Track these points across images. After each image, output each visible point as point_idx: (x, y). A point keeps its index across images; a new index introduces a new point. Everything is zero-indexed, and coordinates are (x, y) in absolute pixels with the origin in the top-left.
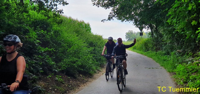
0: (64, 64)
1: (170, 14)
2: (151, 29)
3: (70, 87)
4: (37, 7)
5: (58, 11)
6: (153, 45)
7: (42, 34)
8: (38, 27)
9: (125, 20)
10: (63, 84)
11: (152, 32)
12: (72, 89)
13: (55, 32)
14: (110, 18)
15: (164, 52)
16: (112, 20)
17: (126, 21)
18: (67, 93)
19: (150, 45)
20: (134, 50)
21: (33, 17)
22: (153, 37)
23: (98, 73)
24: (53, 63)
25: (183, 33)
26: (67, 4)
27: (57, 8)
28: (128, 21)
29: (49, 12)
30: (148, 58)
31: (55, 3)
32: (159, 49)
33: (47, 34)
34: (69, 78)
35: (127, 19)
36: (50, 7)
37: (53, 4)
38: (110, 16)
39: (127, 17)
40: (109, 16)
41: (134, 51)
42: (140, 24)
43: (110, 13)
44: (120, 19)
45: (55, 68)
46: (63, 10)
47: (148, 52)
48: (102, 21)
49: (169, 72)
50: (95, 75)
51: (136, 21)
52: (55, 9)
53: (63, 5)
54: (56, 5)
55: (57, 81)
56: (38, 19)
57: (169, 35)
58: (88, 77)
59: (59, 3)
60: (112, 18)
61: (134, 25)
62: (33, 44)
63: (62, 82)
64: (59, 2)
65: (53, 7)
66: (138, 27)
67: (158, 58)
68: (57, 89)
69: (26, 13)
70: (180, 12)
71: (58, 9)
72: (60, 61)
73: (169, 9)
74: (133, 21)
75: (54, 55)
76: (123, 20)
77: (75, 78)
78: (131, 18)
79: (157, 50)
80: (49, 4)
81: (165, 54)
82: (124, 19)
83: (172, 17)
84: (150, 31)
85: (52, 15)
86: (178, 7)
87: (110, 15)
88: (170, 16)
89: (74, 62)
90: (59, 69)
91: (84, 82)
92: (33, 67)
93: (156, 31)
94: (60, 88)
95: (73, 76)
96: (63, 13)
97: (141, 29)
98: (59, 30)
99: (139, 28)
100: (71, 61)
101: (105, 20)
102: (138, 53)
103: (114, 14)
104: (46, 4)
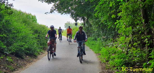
0: (13, 47)
1: (96, 9)
3: (18, 66)
5: (9, 4)
9: (64, 13)
10: (13, 63)
11: (84, 23)
12: (20, 68)
13: (7, 21)
15: (93, 38)
16: (53, 13)
22: (85, 26)
23: (42, 55)
24: (5, 47)
25: (106, 24)
27: (8, 2)
28: (66, 14)
29: (1, 5)
32: (89, 36)
34: (18, 58)
36: (2, 1)
39: (65, 11)
42: (75, 17)
44: (60, 12)
45: (6, 51)
46: (13, 4)
48: (45, 13)
49: (96, 53)
50: (39, 56)
51: (72, 15)
52: (6, 3)
55: (8, 61)
57: (96, 25)
60: (53, 11)
61: (71, 17)
63: (11, 62)
66: (73, 19)
68: (8, 68)
70: (104, 8)
72: (11, 45)
73: (96, 6)
74: (70, 14)
75: (6, 40)
76: (62, 14)
77: (22, 58)
78: (68, 12)
81: (94, 40)
83: (98, 12)
84: (83, 22)
85: (4, 8)
86: (103, 4)
87: (52, 9)
89: (22, 46)
90: (10, 51)
91: (29, 62)
93: (88, 22)
94: (10, 67)
95: (21, 57)
96: (13, 6)
97: (76, 20)
98: (9, 20)
99: (75, 19)
100: (19, 46)
101: (48, 13)
103: (55, 8)
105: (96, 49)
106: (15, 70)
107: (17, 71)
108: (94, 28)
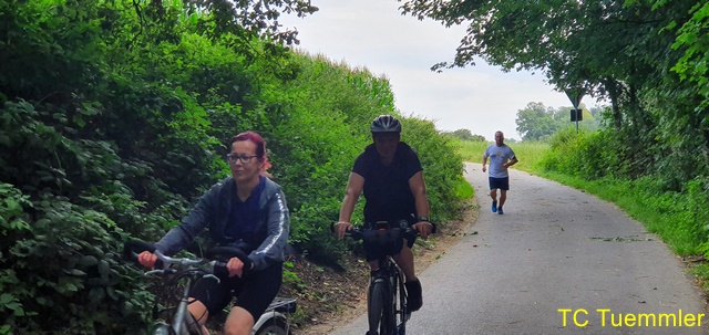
0: (301, 221)
1: (683, 41)
2: (614, 97)
3: (324, 303)
4: (209, 21)
5: (281, 34)
6: (620, 157)
7: (226, 115)
8: (212, 90)
9: (518, 65)
10: (300, 290)
11: (616, 108)
12: (329, 310)
13: (270, 109)
14: (461, 60)
15: (660, 181)
16: (468, 65)
17: (519, 70)
18: (312, 323)
19: (610, 157)
20: (550, 173)
21: (196, 56)
22: (619, 125)
23: (422, 255)
26: (312, 10)
27: (276, 23)
28: (527, 67)
29: (250, 39)
30: (603, 203)
31: (272, 7)
32: (643, 171)
33: (244, 116)
34: (320, 269)
35: (525, 61)
36: (254, 21)
37: (264, 10)
38: (462, 52)
39: (522, 55)
40: (459, 50)
41: (548, 177)
42: (572, 79)
43: (464, 41)
44: (499, 62)
46: (297, 33)
47: (601, 181)
48: (433, 69)
49: (680, 252)
51: (556, 69)
52: (271, 27)
53: (299, 15)
54: (273, 15)
56: (213, 63)
57: (678, 118)
59: (283, 8)
60: (469, 58)
61: (550, 82)
62: (199, 153)
63: (294, 286)
64: (285, 5)
65: (266, 21)
66: (563, 89)
67: (639, 202)
69: (171, 42)
71: (281, 30)
73: (680, 25)
74: (546, 69)
76: (510, 66)
77: (340, 270)
78: (537, 57)
79: (634, 173)
80: (251, 10)
81: (665, 189)
82: (514, 62)
83: (689, 53)
84: (608, 102)
85: (260, 49)
87: (464, 46)
88: (684, 48)
93: (633, 104)
95: (332, 263)
96: (297, 42)
97: (575, 97)
98: (284, 103)
99: (569, 93)
100: (326, 213)
101: (443, 65)
102: (564, 183)
103: (478, 43)
104: (239, 11)
106: (309, 320)
107: (321, 326)
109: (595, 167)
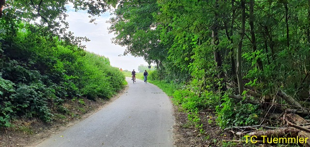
0: (86, 90)
1: (170, 52)
2: (157, 63)
3: (91, 108)
4: (64, 43)
5: (82, 46)
6: (158, 76)
7: (68, 64)
8: (64, 59)
10: (85, 106)
11: (158, 66)
12: (92, 110)
13: (79, 63)
14: (125, 54)
15: (166, 81)
17: (138, 57)
19: (156, 76)
21: (61, 51)
22: (158, 69)
23: (114, 97)
24: (77, 89)
25: (179, 66)
26: (89, 41)
27: (81, 43)
29: (74, 47)
30: (154, 85)
33: (72, 65)
34: (90, 101)
35: (139, 55)
36: (75, 43)
37: (77, 40)
42: (149, 59)
44: (133, 55)
45: (78, 93)
46: (85, 46)
47: (154, 81)
49: (169, 95)
50: (112, 99)
51: (146, 57)
53: (86, 42)
54: (80, 41)
55: (80, 103)
56: (65, 53)
57: (169, 68)
58: (106, 100)
59: (82, 40)
61: (144, 60)
62: (61, 74)
63: (83, 104)
65: (78, 43)
66: (147, 61)
67: (162, 85)
68: (80, 110)
69: (54, 47)
70: (177, 51)
72: (83, 87)
73: (169, 49)
75: (78, 82)
76: (136, 56)
77: (95, 101)
78: (142, 54)
79: (161, 79)
80: (74, 40)
81: (167, 83)
83: (171, 54)
84: (156, 65)
85: (77, 49)
86: (176, 47)
87: (125, 51)
89: (95, 88)
90: (82, 93)
91: (102, 104)
92: (59, 92)
93: (161, 65)
94: (81, 109)
95: (93, 99)
96: (86, 48)
97: (149, 63)
98: (82, 62)
100: (92, 88)
101: (121, 55)
103: (129, 51)
104: (71, 40)
105: (169, 91)
106: (87, 112)
107: (89, 114)
108: (168, 71)
109: (153, 78)
